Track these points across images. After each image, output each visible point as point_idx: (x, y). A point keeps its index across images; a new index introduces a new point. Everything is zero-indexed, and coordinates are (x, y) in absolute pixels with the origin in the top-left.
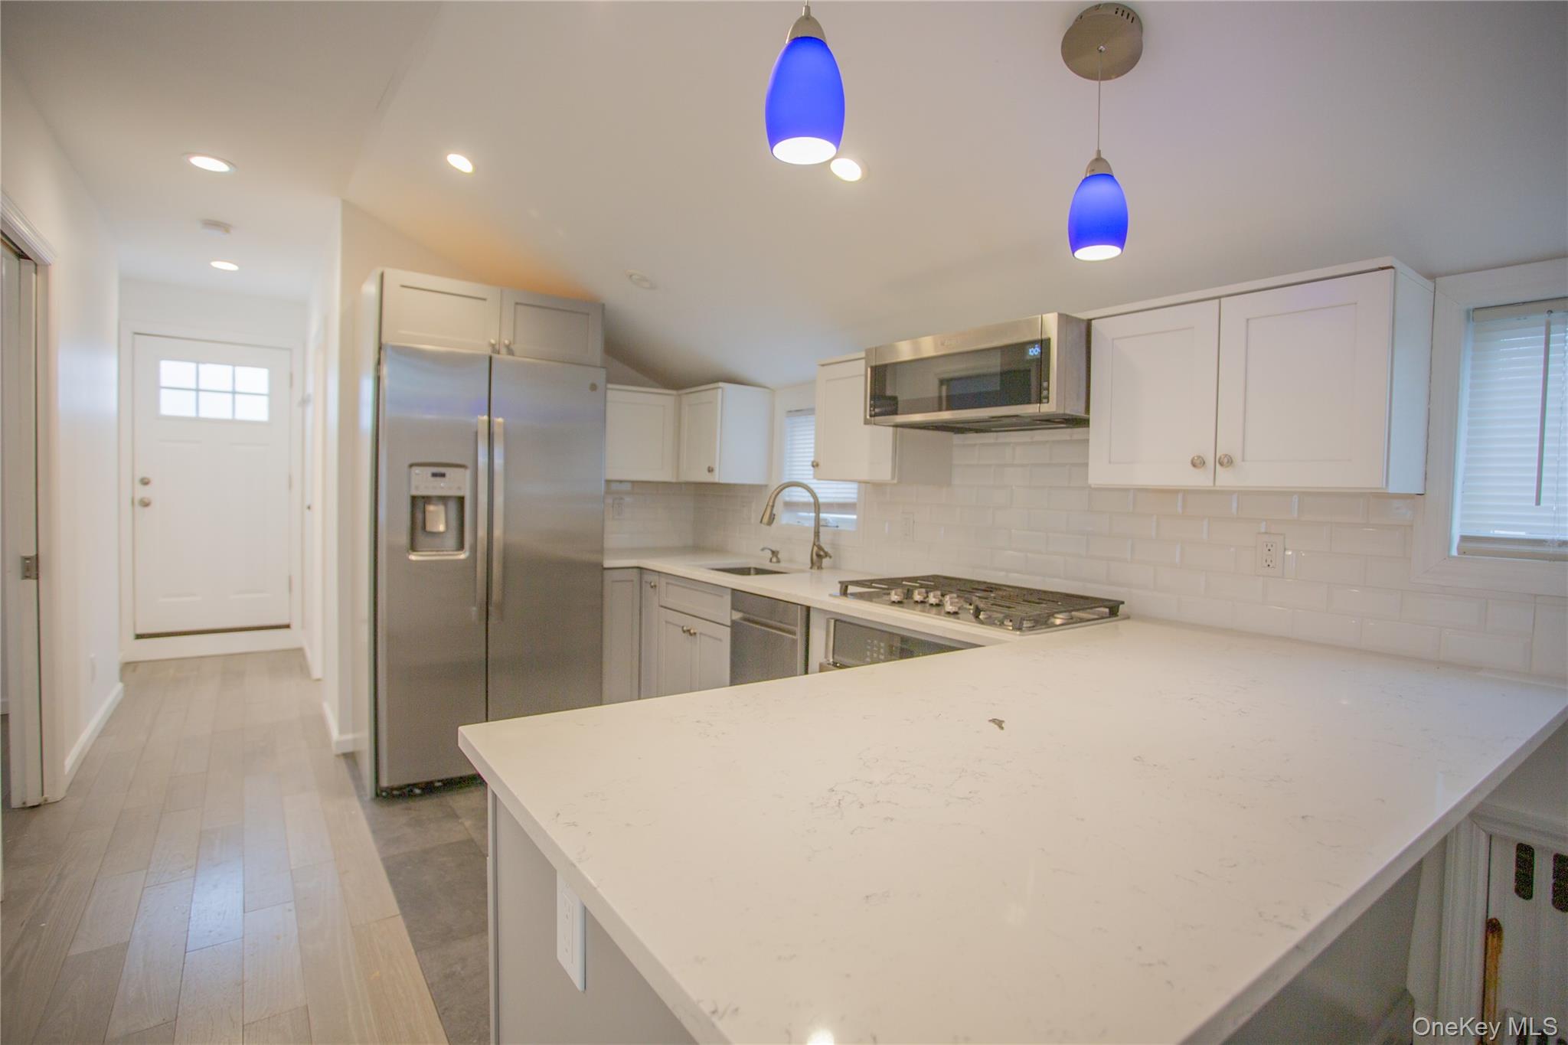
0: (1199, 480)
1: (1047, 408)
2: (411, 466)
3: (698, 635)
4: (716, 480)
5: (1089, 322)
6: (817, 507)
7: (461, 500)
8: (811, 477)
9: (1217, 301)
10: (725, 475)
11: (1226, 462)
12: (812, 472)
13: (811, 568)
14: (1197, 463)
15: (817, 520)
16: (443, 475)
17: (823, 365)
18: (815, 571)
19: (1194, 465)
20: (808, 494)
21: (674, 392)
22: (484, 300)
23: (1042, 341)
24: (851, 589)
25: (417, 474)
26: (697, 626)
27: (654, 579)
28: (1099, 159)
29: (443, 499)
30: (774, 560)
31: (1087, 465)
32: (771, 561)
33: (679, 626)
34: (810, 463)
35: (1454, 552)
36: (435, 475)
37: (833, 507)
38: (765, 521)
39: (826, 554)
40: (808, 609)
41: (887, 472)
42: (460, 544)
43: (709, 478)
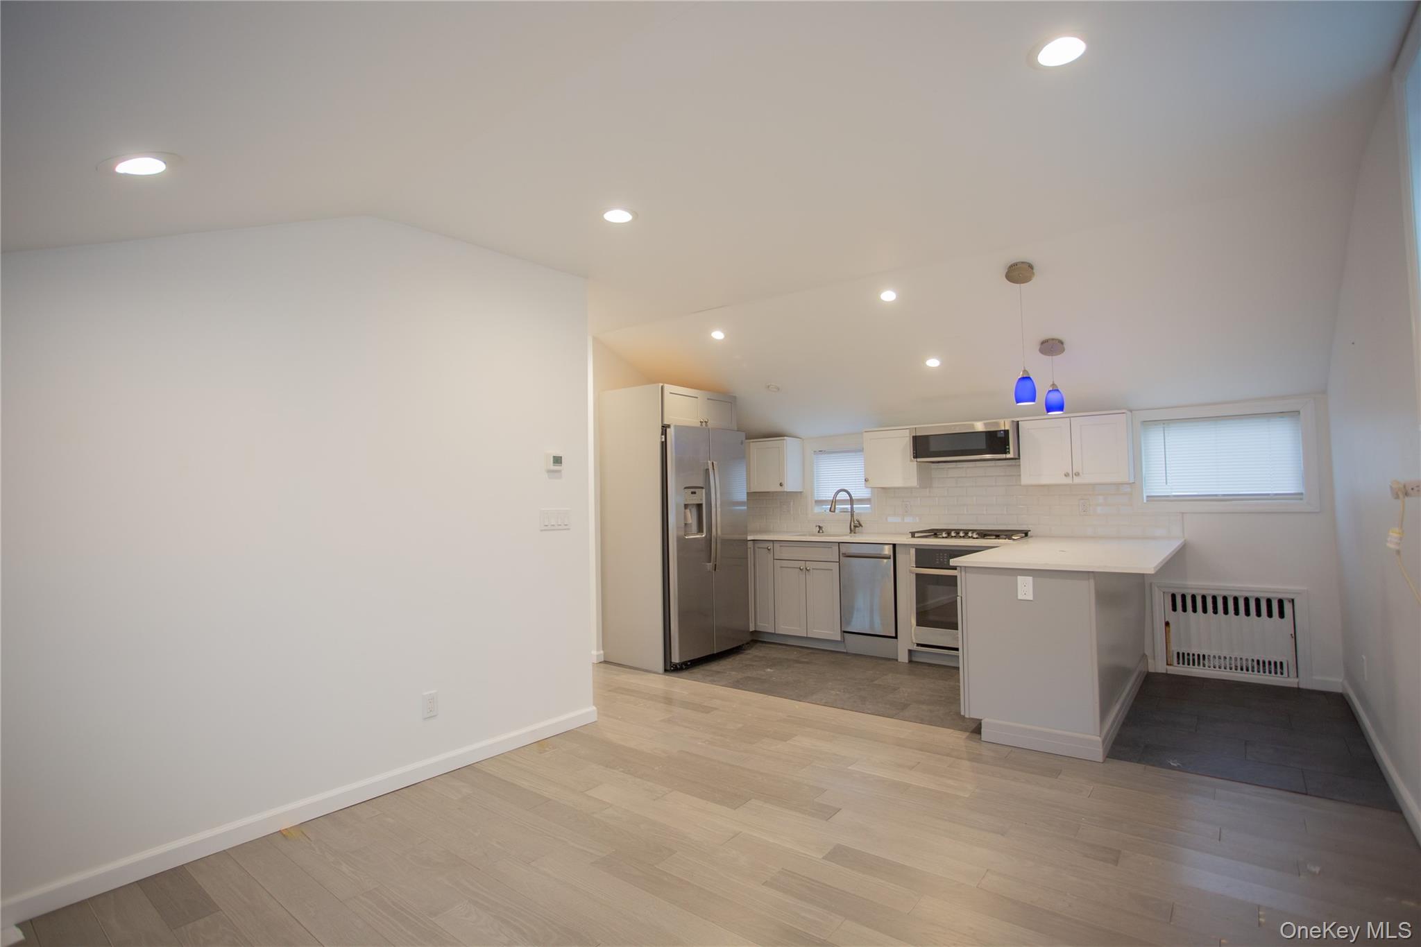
0: (1068, 481)
1: (1008, 456)
2: (684, 488)
3: (811, 571)
4: (786, 490)
5: (1018, 422)
6: (852, 501)
7: (699, 506)
8: (865, 486)
9: (1068, 419)
10: (789, 487)
11: (1078, 474)
12: (865, 483)
13: (851, 533)
14: (1067, 475)
15: (852, 508)
16: (695, 493)
17: (866, 432)
18: (853, 534)
19: (1065, 475)
20: (848, 495)
22: (697, 398)
23: (1005, 430)
24: (916, 535)
25: (687, 493)
26: (810, 565)
27: (768, 545)
28: (1053, 385)
29: (693, 506)
30: (821, 531)
31: (1020, 475)
32: (819, 532)
33: (797, 568)
34: (865, 479)
35: (1145, 501)
36: (693, 493)
37: (861, 501)
38: (832, 509)
39: (861, 525)
40: (894, 545)
41: (913, 482)
42: (700, 530)
43: (779, 489)
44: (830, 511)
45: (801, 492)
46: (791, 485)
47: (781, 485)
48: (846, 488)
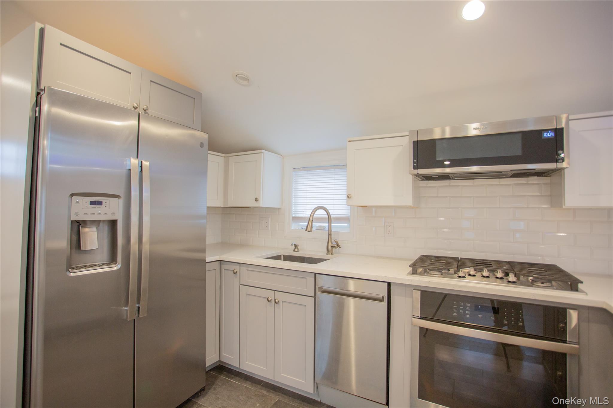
1: (562, 165)
2: (72, 195)
3: (281, 303)
4: (261, 206)
6: (329, 219)
7: (113, 224)
8: (346, 203)
10: (265, 203)
12: (346, 201)
13: (328, 254)
15: (330, 226)
16: (100, 203)
17: (349, 141)
20: (326, 213)
21: (223, 155)
22: (130, 72)
23: (556, 129)
25: (77, 202)
26: (279, 297)
27: (236, 268)
29: (96, 223)
30: (296, 250)
32: (294, 251)
33: (264, 298)
34: (346, 196)
36: (92, 203)
37: (339, 219)
38: (309, 229)
39: (338, 246)
40: (389, 284)
41: (408, 200)
42: (113, 259)
43: (255, 204)
44: (306, 230)
45: (279, 208)
46: (266, 202)
47: (256, 200)
48: (325, 206)
